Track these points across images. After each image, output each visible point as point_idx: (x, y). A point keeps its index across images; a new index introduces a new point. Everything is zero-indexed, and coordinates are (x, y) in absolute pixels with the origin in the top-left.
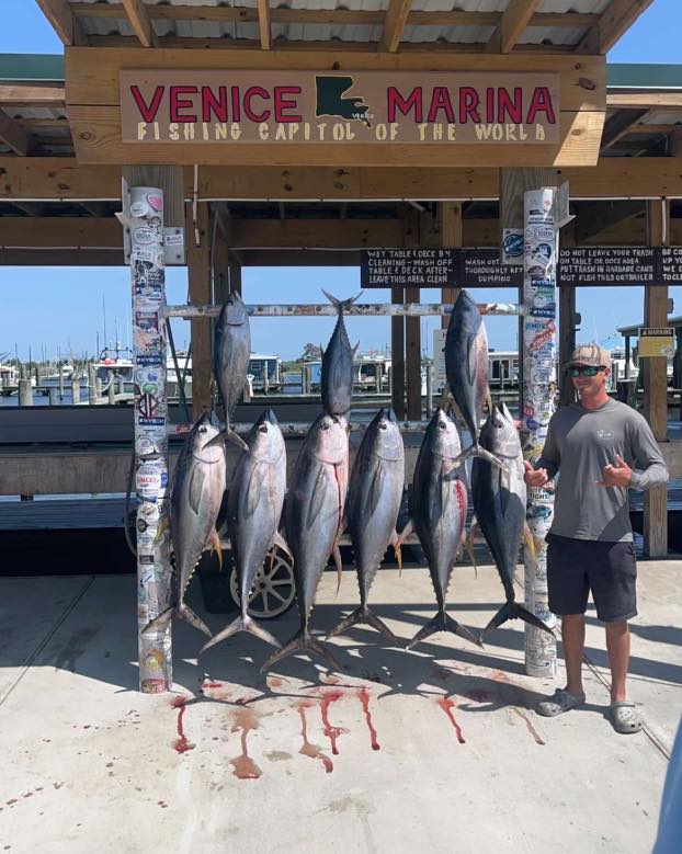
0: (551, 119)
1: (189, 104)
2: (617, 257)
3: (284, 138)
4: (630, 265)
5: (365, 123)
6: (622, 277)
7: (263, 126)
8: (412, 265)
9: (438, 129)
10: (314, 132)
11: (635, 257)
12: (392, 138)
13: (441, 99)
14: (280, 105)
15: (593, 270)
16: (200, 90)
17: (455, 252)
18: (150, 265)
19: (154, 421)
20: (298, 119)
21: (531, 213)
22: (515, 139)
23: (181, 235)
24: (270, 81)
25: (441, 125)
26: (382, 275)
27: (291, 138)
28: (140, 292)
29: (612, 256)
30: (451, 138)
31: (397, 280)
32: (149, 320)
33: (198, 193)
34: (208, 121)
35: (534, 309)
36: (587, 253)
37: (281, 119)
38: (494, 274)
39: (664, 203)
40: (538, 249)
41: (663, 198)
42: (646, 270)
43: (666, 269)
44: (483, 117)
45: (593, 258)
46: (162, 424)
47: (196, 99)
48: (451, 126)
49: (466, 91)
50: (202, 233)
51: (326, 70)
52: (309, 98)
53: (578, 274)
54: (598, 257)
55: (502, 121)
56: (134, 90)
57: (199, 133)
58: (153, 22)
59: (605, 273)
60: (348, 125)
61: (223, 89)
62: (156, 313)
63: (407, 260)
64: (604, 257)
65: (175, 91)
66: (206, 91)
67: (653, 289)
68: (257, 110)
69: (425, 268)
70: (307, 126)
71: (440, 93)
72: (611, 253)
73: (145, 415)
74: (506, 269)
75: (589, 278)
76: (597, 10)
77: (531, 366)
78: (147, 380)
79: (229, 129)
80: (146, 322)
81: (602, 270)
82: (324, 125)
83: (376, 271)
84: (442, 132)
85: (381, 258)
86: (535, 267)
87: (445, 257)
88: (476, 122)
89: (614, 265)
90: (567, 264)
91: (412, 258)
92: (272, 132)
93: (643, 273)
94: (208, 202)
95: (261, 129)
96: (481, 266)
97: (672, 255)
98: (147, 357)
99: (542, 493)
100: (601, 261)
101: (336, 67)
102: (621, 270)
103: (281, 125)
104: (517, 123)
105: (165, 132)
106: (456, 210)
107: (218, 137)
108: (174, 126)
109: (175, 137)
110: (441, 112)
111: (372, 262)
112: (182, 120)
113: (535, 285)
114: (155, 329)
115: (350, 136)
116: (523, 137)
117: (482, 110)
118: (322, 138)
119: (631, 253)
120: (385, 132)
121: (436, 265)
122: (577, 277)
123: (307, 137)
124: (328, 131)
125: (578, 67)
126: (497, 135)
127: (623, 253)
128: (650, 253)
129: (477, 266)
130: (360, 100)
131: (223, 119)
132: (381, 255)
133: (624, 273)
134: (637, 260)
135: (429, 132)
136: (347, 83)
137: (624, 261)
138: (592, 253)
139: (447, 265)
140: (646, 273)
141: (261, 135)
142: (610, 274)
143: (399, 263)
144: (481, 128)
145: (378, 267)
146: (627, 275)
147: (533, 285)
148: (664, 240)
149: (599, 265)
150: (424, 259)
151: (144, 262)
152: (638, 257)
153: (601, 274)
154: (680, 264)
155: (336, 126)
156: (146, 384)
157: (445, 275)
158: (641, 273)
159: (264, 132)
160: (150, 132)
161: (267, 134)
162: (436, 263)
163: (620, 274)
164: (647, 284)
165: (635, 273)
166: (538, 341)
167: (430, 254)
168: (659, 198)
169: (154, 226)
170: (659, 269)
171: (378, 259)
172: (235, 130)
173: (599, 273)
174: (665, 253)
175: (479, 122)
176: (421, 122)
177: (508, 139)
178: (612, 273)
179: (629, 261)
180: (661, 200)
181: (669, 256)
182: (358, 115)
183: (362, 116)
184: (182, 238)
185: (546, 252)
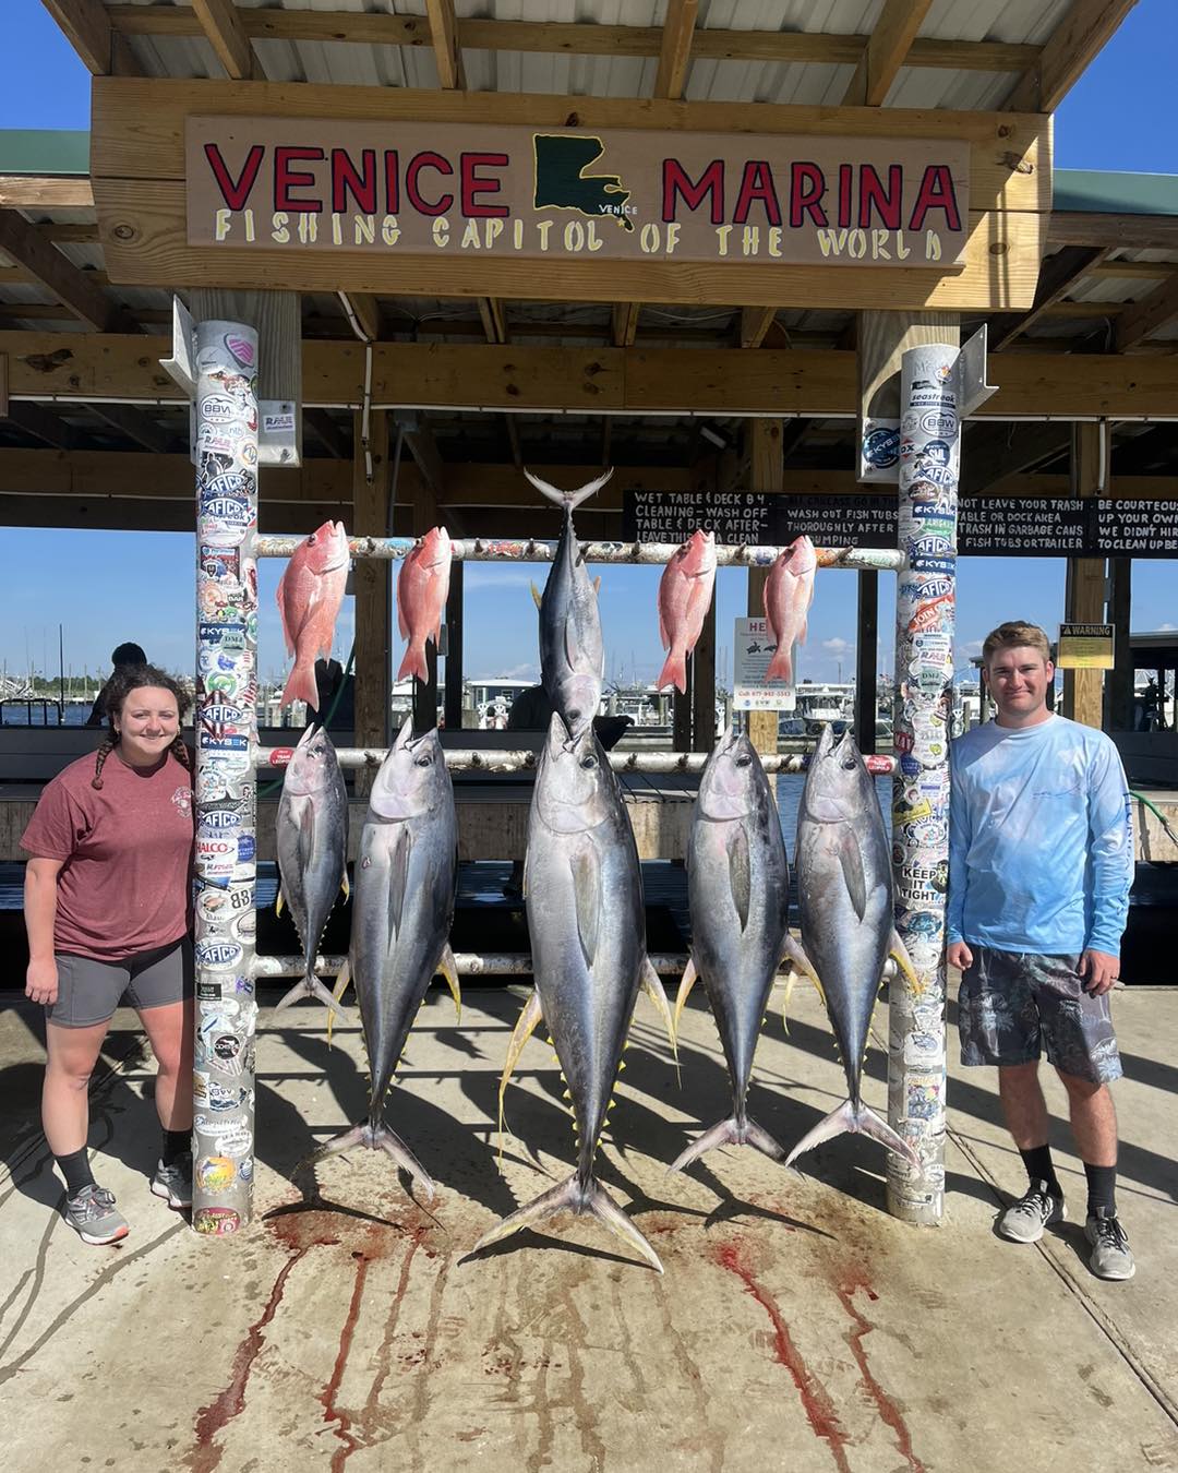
0: (953, 223)
1: (308, 180)
2: (1026, 510)
3: (477, 245)
5: (621, 222)
6: (1034, 543)
7: (441, 223)
8: (704, 516)
9: (750, 238)
10: (531, 236)
11: (1055, 511)
12: (670, 250)
13: (758, 184)
14: (470, 185)
15: (988, 530)
16: (328, 154)
17: (770, 497)
18: (229, 461)
19: (228, 742)
20: (503, 212)
21: (916, 385)
22: (887, 256)
23: (292, 415)
24: (452, 142)
25: (755, 229)
26: (657, 531)
27: (489, 246)
28: (207, 509)
29: (1018, 509)
30: (774, 252)
33: (371, 395)
34: (343, 211)
35: (916, 558)
36: (978, 504)
37: (472, 211)
38: (833, 533)
39: (1103, 427)
40: (926, 451)
41: (1103, 419)
42: (1072, 531)
43: (1103, 531)
44: (832, 216)
45: (989, 512)
46: (245, 748)
47: (322, 170)
48: (775, 232)
49: (800, 170)
51: (558, 125)
52: (523, 175)
53: (964, 536)
54: (997, 510)
55: (865, 225)
56: (212, 152)
57: (325, 231)
58: (256, 42)
60: (591, 225)
61: (368, 155)
62: (237, 548)
63: (696, 507)
64: (1006, 511)
65: (284, 155)
66: (340, 157)
67: (1081, 562)
68: (430, 196)
69: (724, 520)
70: (519, 225)
71: (757, 171)
72: (1018, 505)
73: (213, 730)
74: (851, 526)
75: (982, 543)
76: (1036, 37)
77: (909, 660)
78: (217, 669)
79: (379, 227)
80: (217, 563)
81: (1002, 530)
82: (550, 223)
83: (647, 524)
84: (759, 241)
85: (656, 503)
86: (921, 484)
87: (757, 504)
88: (820, 226)
89: (1021, 523)
91: (704, 505)
92: (456, 233)
93: (1067, 537)
94: (387, 411)
95: (436, 229)
97: (1113, 510)
99: (925, 890)
100: (1000, 516)
101: (572, 121)
102: (1031, 531)
103: (472, 221)
104: (893, 228)
105: (264, 229)
106: (774, 432)
107: (358, 241)
108: (281, 218)
109: (282, 237)
110: (758, 206)
111: (641, 511)
112: (295, 207)
113: (920, 515)
114: (234, 578)
115: (595, 245)
116: (903, 253)
117: (830, 203)
118: (544, 247)
119: (1049, 505)
120: (658, 239)
121: (741, 517)
122: (962, 541)
123: (518, 244)
124: (556, 235)
125: (1003, 133)
126: (857, 250)
127: (1035, 504)
128: (1079, 505)
129: (806, 521)
130: (614, 181)
131: (368, 208)
132: (656, 498)
133: (1037, 536)
134: (1058, 517)
135: (735, 241)
136: (591, 150)
137: (1037, 517)
138: (987, 504)
139: (758, 517)
140: (1071, 536)
141: (436, 238)
142: (1014, 537)
143: (683, 512)
144: (827, 236)
145: (650, 519)
146: (1041, 540)
147: (915, 515)
148: (1101, 485)
149: (998, 522)
150: (724, 507)
151: (217, 455)
152: (1060, 511)
153: (1000, 536)
154: (1126, 524)
155: (570, 226)
156: (216, 675)
157: (754, 533)
158: (1062, 537)
159: (442, 233)
160: (238, 228)
161: (446, 238)
162: (741, 513)
163: (1030, 538)
164: (1072, 555)
165: (1054, 536)
166: (924, 616)
167: (732, 499)
168: (1095, 419)
169: (237, 391)
170: (1091, 530)
171: (650, 506)
172: (390, 228)
173: (998, 536)
174: (1101, 507)
175: (825, 225)
176: (721, 223)
177: (875, 257)
178: (1018, 536)
179: (1044, 518)
180: (1098, 423)
181: (1109, 511)
182: (609, 207)
183: (617, 210)
184: (293, 420)
185: (941, 455)
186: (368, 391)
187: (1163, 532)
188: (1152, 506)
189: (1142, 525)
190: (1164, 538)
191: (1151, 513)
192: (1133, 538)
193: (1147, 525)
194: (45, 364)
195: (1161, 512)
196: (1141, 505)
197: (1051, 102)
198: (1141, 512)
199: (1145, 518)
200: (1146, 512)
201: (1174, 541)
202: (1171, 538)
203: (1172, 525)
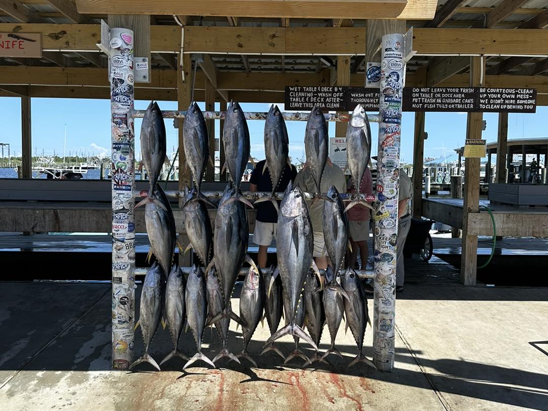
2: (450, 93)
4: (459, 98)
6: (453, 106)
8: (317, 96)
11: (462, 93)
15: (434, 101)
17: (344, 88)
18: (122, 81)
21: (386, 50)
23: (147, 63)
26: (298, 102)
29: (447, 92)
31: (307, 105)
32: (121, 118)
36: (430, 90)
38: (370, 103)
39: (482, 58)
41: (482, 55)
42: (469, 101)
43: (482, 101)
45: (434, 94)
46: (130, 190)
50: (186, 74)
53: (424, 103)
54: (438, 93)
59: (442, 103)
62: (126, 115)
63: (314, 93)
64: (441, 93)
67: (472, 113)
69: (325, 98)
72: (446, 90)
74: (377, 100)
75: (431, 106)
77: (382, 157)
78: (119, 160)
80: (119, 120)
81: (440, 101)
83: (294, 99)
85: (298, 91)
87: (339, 91)
89: (448, 98)
90: (417, 97)
91: (318, 92)
93: (467, 104)
96: (361, 98)
97: (486, 93)
98: (120, 144)
99: (387, 245)
100: (439, 95)
102: (452, 101)
106: (347, 61)
111: (292, 94)
113: (387, 101)
114: (125, 126)
119: (460, 90)
121: (332, 97)
122: (423, 106)
127: (454, 90)
128: (472, 91)
129: (359, 98)
132: (298, 89)
133: (454, 103)
134: (463, 95)
137: (455, 96)
138: (434, 90)
139: (339, 97)
140: (469, 103)
142: (445, 104)
143: (309, 95)
145: (295, 97)
146: (456, 105)
147: (385, 101)
148: (481, 82)
149: (438, 98)
150: (325, 92)
151: (118, 79)
152: (464, 93)
153: (439, 103)
154: (491, 98)
156: (119, 162)
157: (338, 103)
158: (465, 104)
162: (332, 95)
163: (451, 104)
164: (469, 111)
165: (461, 103)
166: (388, 140)
167: (329, 89)
168: (479, 55)
169: (125, 54)
170: (477, 101)
171: (296, 92)
173: (438, 103)
174: (481, 91)
178: (447, 103)
179: (457, 96)
180: (480, 57)
181: (484, 93)
184: (147, 65)
185: (395, 78)
186: (182, 46)
187: (507, 102)
188: (502, 91)
189: (498, 99)
190: (507, 104)
191: (501, 94)
192: (494, 104)
193: (500, 99)
194: (56, 37)
195: (506, 93)
196: (498, 90)
198: (498, 93)
199: (499, 96)
201: (511, 106)
202: (510, 104)
203: (510, 99)
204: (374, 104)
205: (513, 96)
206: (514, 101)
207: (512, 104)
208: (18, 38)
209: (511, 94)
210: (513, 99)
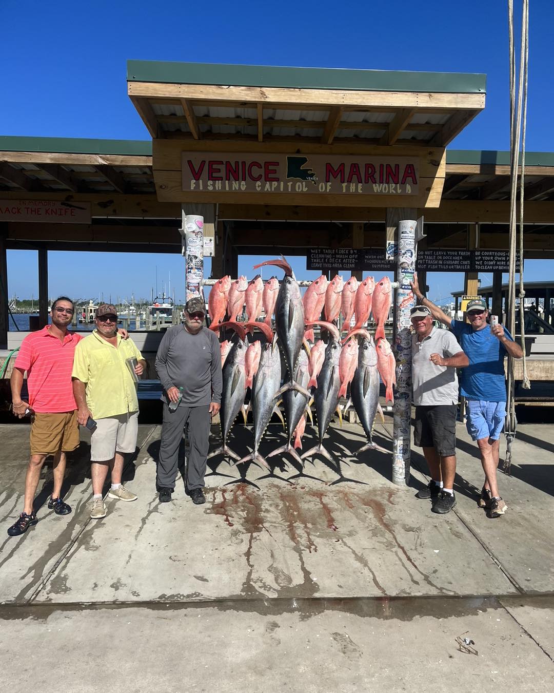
0: (415, 182)
1: (219, 171)
2: (450, 255)
3: (269, 190)
4: (457, 260)
5: (313, 182)
6: (452, 267)
7: (258, 183)
8: (336, 258)
9: (353, 187)
10: (286, 186)
11: (460, 256)
12: (328, 191)
13: (355, 170)
14: (267, 172)
15: (436, 262)
16: (224, 163)
17: (359, 251)
18: (196, 257)
20: (277, 180)
21: (402, 233)
22: (394, 192)
23: (213, 242)
24: (262, 159)
25: (354, 184)
26: (319, 263)
27: (273, 190)
28: (190, 272)
29: (447, 255)
30: (360, 191)
31: (326, 266)
32: (195, 287)
33: (218, 216)
34: (229, 180)
35: (402, 285)
36: (433, 253)
37: (267, 179)
38: (381, 264)
39: (477, 226)
40: (405, 253)
41: (477, 223)
42: (466, 263)
43: (477, 263)
45: (436, 256)
47: (223, 168)
48: (360, 185)
49: (368, 166)
51: (293, 153)
52: (284, 168)
53: (428, 264)
54: (439, 255)
55: (388, 183)
56: (190, 162)
57: (224, 186)
58: (200, 125)
59: (443, 264)
60: (304, 183)
61: (237, 163)
62: (199, 283)
63: (332, 254)
64: (443, 256)
65: (211, 163)
66: (228, 163)
67: (469, 274)
68: (255, 175)
70: (282, 184)
71: (355, 166)
72: (447, 253)
75: (434, 267)
76: (442, 122)
77: (400, 316)
79: (240, 185)
80: (193, 288)
81: (441, 262)
82: (292, 183)
83: (315, 261)
84: (356, 188)
85: (318, 253)
86: (404, 263)
87: (354, 253)
88: (374, 183)
89: (448, 260)
90: (422, 259)
91: (335, 254)
92: (263, 186)
94: (223, 221)
95: (257, 185)
96: (374, 259)
97: (481, 255)
99: (404, 385)
100: (441, 258)
101: (298, 152)
102: (452, 263)
103: (268, 182)
104: (396, 184)
105: (205, 186)
106: (360, 228)
107: (234, 189)
108: (210, 182)
109: (211, 188)
110: (355, 177)
111: (313, 255)
112: (215, 179)
113: (403, 272)
114: (198, 292)
115: (305, 190)
116: (399, 191)
117: (377, 176)
118: (290, 190)
119: (458, 253)
120: (325, 187)
121: (349, 258)
122: (427, 267)
123: (282, 190)
124: (293, 186)
125: (430, 153)
126: (385, 190)
127: (453, 253)
128: (469, 253)
129: (372, 259)
131: (236, 179)
133: (453, 265)
134: (461, 258)
135: (348, 188)
136: (304, 160)
137: (454, 258)
138: (436, 253)
139: (354, 258)
140: (466, 265)
141: (257, 188)
142: (446, 265)
143: (328, 256)
144: (376, 186)
145: (316, 259)
146: (455, 266)
147: (402, 272)
148: (476, 246)
149: (440, 260)
150: (342, 254)
151: (193, 256)
152: (462, 256)
153: (440, 264)
154: (485, 260)
155: (298, 184)
157: (353, 263)
158: (463, 265)
159: (259, 186)
160: (197, 185)
161: (260, 187)
162: (349, 257)
163: (451, 265)
164: (466, 271)
165: (460, 264)
166: (405, 303)
167: (345, 251)
168: (474, 223)
169: (198, 236)
170: (473, 262)
171: (316, 254)
172: (243, 185)
174: (476, 254)
175: (375, 183)
176: (344, 182)
177: (391, 192)
179: (456, 258)
180: (475, 224)
181: (479, 256)
182: (309, 178)
183: (312, 178)
185: (410, 254)
187: (498, 263)
188: (494, 254)
189: (491, 261)
190: (498, 265)
191: (494, 256)
192: (488, 265)
193: (492, 261)
194: (104, 205)
195: (497, 256)
196: (491, 253)
197: (446, 144)
198: (491, 256)
199: (492, 258)
200: (492, 256)
201: (502, 267)
202: (501, 265)
203: (501, 261)
204: (385, 264)
205: (504, 259)
206: (505, 263)
207: (504, 265)
208: (71, 206)
209: (502, 256)
210: (504, 261)
